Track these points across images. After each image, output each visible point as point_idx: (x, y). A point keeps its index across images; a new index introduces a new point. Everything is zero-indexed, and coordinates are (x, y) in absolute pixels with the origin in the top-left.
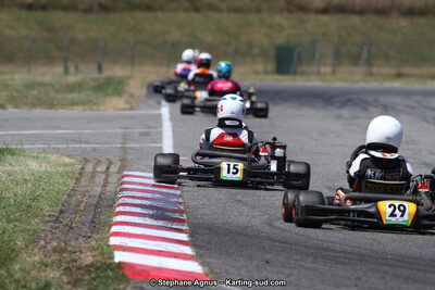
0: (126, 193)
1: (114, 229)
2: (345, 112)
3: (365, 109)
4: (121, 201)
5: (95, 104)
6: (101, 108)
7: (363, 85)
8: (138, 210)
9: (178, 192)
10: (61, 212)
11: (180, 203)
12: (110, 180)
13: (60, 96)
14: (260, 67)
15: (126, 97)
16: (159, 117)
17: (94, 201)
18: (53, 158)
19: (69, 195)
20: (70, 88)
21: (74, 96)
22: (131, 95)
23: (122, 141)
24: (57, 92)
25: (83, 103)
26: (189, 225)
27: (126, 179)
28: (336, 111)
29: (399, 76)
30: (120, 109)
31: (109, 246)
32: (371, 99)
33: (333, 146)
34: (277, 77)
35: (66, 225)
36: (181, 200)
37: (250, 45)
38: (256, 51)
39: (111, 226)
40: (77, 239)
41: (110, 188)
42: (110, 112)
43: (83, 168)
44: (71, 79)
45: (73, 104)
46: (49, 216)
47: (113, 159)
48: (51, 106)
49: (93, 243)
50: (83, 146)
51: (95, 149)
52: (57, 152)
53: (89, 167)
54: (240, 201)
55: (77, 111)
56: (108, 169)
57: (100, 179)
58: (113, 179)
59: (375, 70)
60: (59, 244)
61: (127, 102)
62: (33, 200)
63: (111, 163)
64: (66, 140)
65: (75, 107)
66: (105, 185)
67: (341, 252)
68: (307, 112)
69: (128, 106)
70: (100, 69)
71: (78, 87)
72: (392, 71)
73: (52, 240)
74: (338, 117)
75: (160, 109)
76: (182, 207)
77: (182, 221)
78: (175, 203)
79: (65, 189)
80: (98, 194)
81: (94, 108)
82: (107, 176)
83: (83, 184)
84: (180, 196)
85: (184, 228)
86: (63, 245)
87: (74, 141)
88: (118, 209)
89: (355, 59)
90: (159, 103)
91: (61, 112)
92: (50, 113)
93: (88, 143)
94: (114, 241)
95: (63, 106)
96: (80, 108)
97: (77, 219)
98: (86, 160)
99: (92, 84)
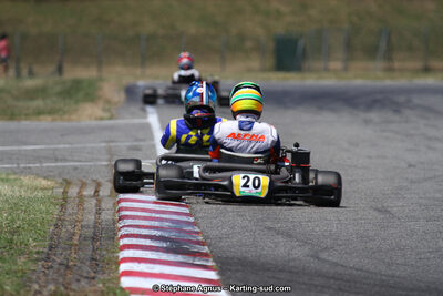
0: (129, 222)
1: (123, 267)
2: (374, 116)
3: (397, 111)
4: (123, 232)
5: (65, 113)
6: (74, 117)
7: (388, 83)
8: (148, 242)
9: (192, 219)
10: (51, 248)
11: (198, 233)
12: (103, 206)
13: (21, 104)
14: (255, 63)
15: (101, 104)
16: (148, 127)
17: (89, 233)
18: (26, 180)
19: (56, 226)
20: (31, 94)
21: (39, 103)
22: (108, 102)
23: (108, 157)
24: (17, 98)
25: (51, 112)
26: (214, 260)
27: (123, 204)
28: (363, 115)
29: (427, 70)
30: (96, 119)
31: (123, 289)
32: (402, 99)
33: (370, 157)
34: (281, 75)
35: (60, 264)
36: (197, 229)
37: (242, 38)
38: (249, 44)
39: (118, 263)
40: (78, 281)
41: (106, 216)
42: (86, 122)
43: (65, 192)
44: (30, 83)
45: (39, 113)
46: (38, 253)
47: (100, 180)
48: (12, 117)
49: (101, 285)
50: (59, 164)
51: (76, 168)
52: (29, 173)
53: (73, 191)
54: (270, 229)
55: (45, 123)
56: (97, 191)
57: (91, 204)
58: (107, 204)
59: (397, 65)
60: (58, 288)
61: (104, 110)
62: (13, 233)
63: (99, 185)
64: (38, 158)
65: (42, 117)
66: (98, 212)
67: (412, 290)
68: (327, 116)
69: (106, 115)
70: (60, 70)
71: (40, 92)
72: (419, 64)
73: (47, 282)
74: (367, 122)
75: (146, 117)
76: (200, 238)
77: (205, 255)
78: (190, 232)
79: (49, 217)
80: (91, 223)
81: (66, 117)
82: (99, 201)
83: (70, 211)
84: (194, 224)
85: (210, 264)
86: (62, 289)
87: (47, 159)
88: (122, 242)
89: (371, 52)
90: (144, 110)
91: (25, 124)
92: (13, 125)
93: (65, 160)
94: (126, 282)
95: (27, 116)
96: (49, 118)
97: (74, 256)
98: (68, 183)
99: (58, 88)
